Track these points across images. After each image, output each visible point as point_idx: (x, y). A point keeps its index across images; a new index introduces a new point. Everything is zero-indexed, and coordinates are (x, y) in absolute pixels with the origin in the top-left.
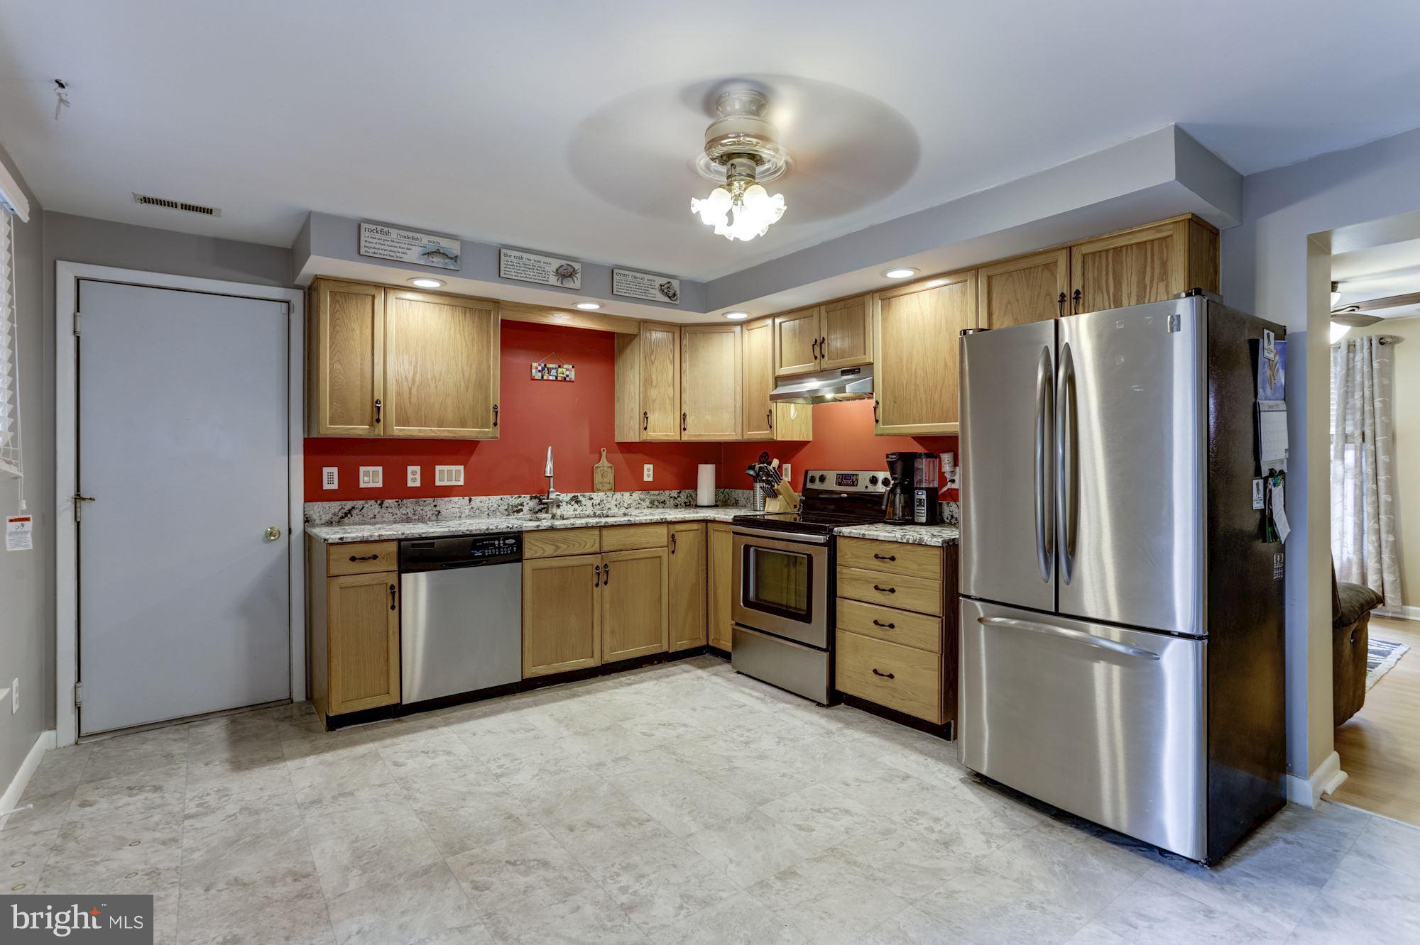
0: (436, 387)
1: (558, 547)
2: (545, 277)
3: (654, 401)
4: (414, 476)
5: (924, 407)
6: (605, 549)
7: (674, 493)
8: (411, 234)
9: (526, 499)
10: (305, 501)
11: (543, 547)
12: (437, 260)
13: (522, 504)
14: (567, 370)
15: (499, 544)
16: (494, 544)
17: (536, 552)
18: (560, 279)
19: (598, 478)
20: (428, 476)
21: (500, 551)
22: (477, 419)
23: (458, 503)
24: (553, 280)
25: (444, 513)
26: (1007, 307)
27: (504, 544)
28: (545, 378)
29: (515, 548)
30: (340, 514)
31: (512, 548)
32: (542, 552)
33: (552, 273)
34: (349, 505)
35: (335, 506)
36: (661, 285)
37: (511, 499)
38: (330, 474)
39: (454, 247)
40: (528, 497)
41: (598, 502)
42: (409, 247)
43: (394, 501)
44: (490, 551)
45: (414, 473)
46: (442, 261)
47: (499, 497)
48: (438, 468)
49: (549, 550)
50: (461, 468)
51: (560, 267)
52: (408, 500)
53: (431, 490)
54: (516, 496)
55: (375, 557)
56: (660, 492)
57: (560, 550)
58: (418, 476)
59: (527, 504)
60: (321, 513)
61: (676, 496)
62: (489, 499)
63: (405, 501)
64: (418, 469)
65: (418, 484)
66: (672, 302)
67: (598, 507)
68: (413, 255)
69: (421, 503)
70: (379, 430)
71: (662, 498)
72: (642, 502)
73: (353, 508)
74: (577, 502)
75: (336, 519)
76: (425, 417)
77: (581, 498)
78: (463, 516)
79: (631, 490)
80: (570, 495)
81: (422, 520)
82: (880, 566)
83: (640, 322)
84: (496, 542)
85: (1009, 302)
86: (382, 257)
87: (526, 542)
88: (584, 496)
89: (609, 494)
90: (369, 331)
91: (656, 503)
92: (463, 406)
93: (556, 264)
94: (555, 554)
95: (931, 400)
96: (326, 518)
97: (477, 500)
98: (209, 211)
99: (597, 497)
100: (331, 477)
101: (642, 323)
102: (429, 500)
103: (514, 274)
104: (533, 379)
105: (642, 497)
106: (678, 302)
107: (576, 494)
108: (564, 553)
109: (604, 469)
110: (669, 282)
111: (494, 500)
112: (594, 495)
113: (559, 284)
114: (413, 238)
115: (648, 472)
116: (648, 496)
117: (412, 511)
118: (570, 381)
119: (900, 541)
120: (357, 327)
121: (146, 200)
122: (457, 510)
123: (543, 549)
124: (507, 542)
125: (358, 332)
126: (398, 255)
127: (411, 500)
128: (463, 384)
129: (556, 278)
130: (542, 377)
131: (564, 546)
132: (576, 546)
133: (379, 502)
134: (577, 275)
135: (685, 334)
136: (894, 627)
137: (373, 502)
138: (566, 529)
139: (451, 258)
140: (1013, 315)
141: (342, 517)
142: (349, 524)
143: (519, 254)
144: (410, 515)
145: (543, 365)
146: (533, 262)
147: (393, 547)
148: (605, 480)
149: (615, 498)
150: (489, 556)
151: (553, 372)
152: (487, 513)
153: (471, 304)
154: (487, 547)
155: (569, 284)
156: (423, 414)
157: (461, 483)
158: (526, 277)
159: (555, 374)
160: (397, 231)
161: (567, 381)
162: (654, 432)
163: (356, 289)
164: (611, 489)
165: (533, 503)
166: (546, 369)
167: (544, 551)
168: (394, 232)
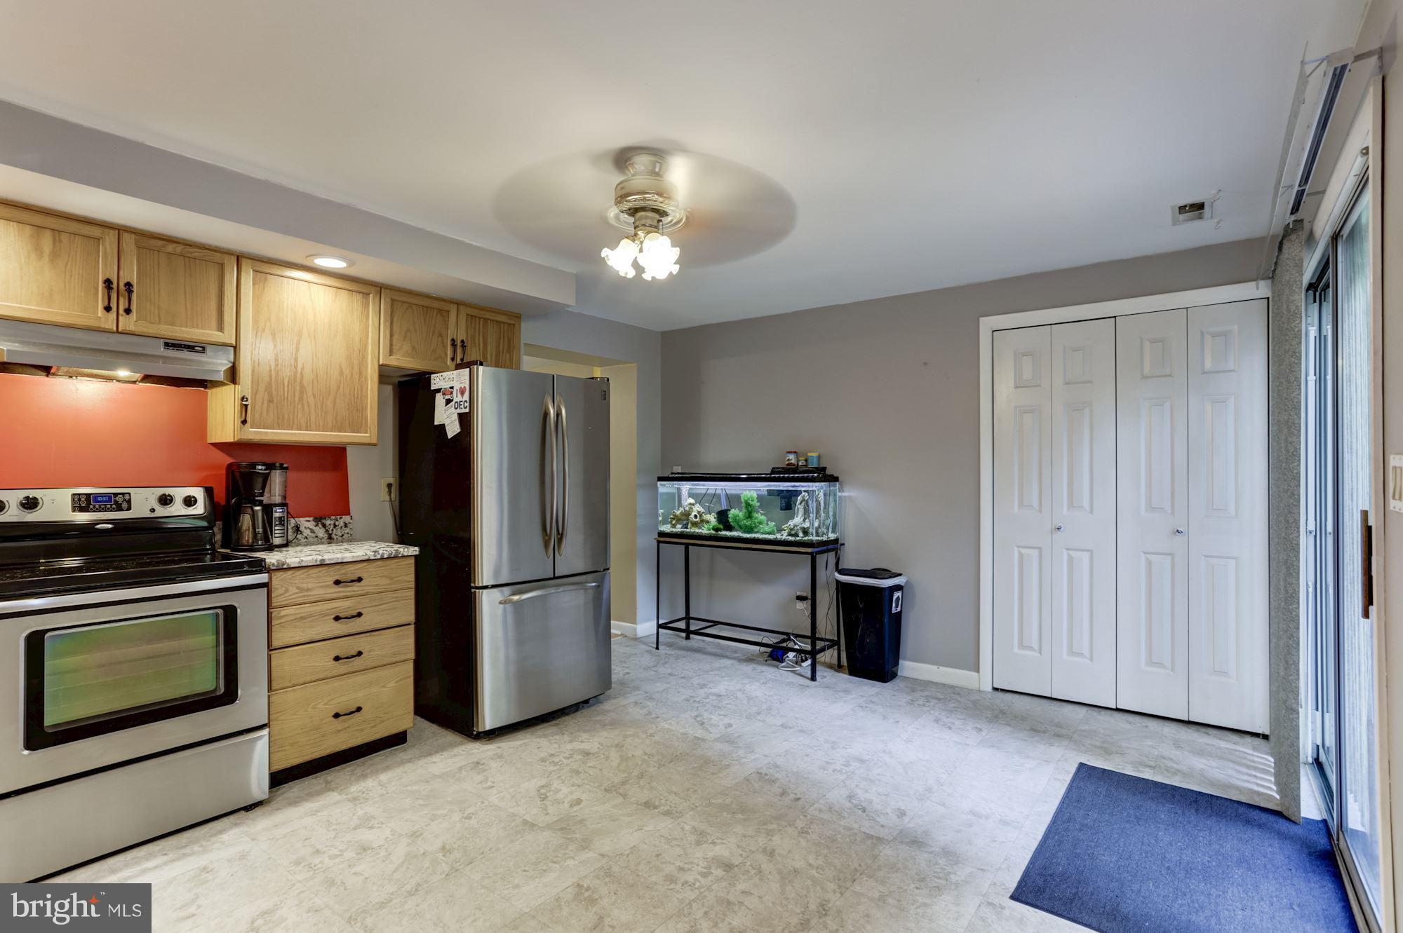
5: (313, 412)
26: (406, 333)
82: (339, 592)
85: (408, 330)
95: (322, 406)
119: (372, 558)
136: (362, 653)
140: (411, 342)
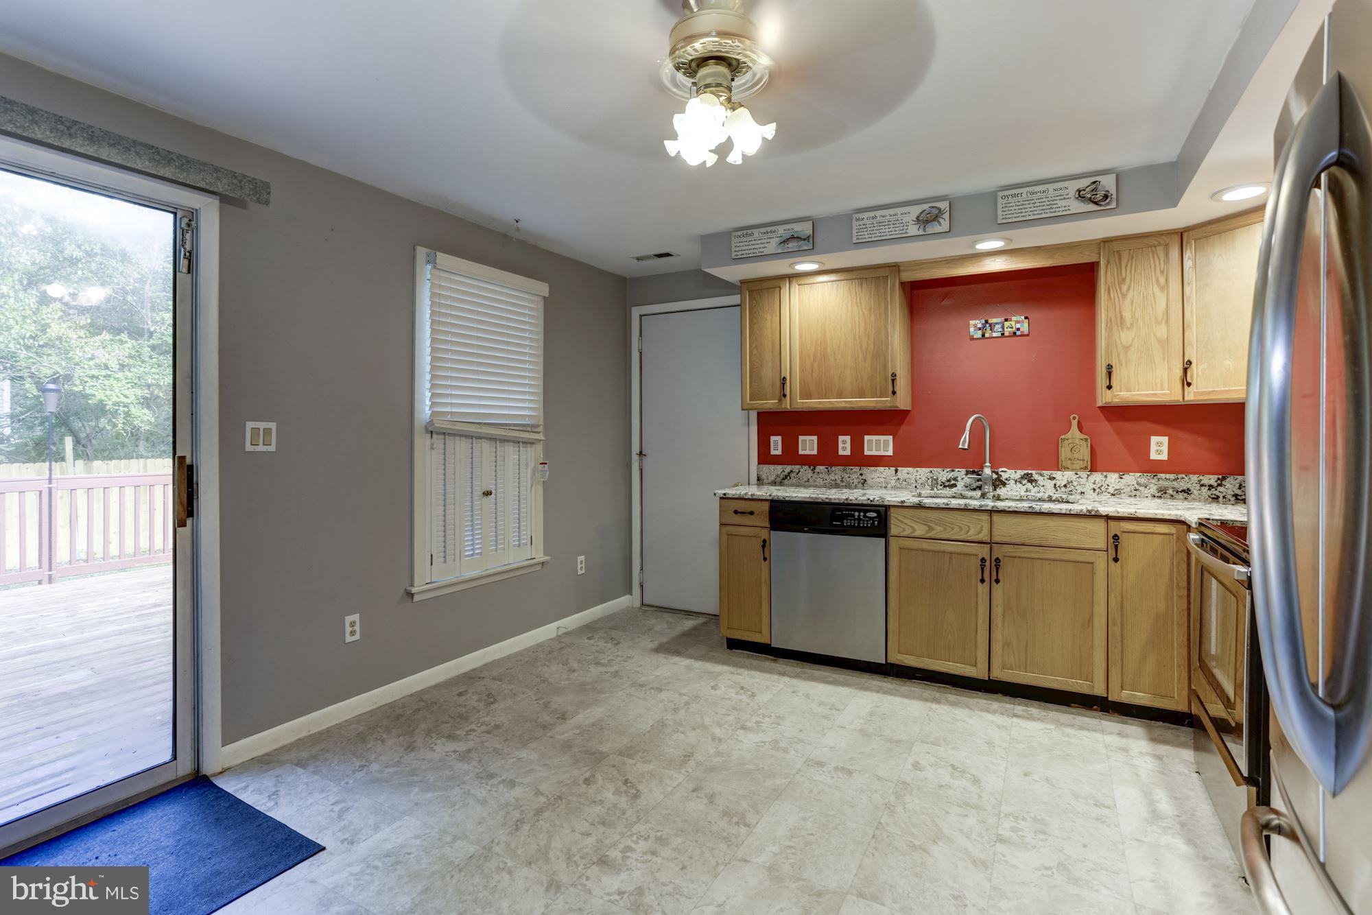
0: (836, 360)
1: (931, 529)
2: (903, 230)
3: (1127, 348)
4: (844, 445)
6: (995, 539)
7: (1211, 479)
8: (769, 229)
9: (960, 473)
10: (759, 463)
11: (913, 525)
12: (792, 246)
13: (955, 479)
14: (1018, 322)
15: (859, 516)
16: (853, 516)
17: (904, 530)
18: (922, 226)
19: (1064, 453)
20: (857, 445)
21: (859, 523)
22: (876, 389)
23: (885, 473)
24: (913, 230)
25: (869, 482)
27: (865, 516)
28: (987, 335)
29: (876, 523)
30: (782, 476)
31: (874, 521)
32: (911, 530)
33: (912, 222)
34: (788, 468)
35: (779, 468)
36: (1079, 191)
37: (942, 473)
38: (776, 442)
39: (805, 229)
40: (963, 471)
41: (1064, 482)
42: (768, 240)
43: (824, 467)
44: (849, 521)
45: (844, 442)
46: (796, 244)
47: (928, 470)
48: (867, 438)
49: (920, 530)
50: (890, 438)
51: (921, 213)
52: (837, 468)
53: (860, 460)
54: (949, 470)
55: (752, 513)
56: (1180, 476)
57: (933, 532)
58: (848, 446)
59: (962, 479)
60: (768, 474)
61: (1215, 484)
62: (917, 471)
63: (833, 468)
64: (848, 438)
65: (848, 452)
66: (1102, 208)
67: (1063, 489)
68: (772, 247)
69: (848, 471)
70: (786, 403)
71: (1183, 485)
72: (1142, 489)
73: (792, 471)
74: (1031, 481)
75: (779, 480)
76: (826, 390)
77: (1036, 477)
78: (889, 486)
79: (1123, 471)
80: (1020, 473)
81: (849, 486)
83: (1099, 244)
84: (857, 514)
86: (748, 256)
87: (892, 518)
88: (1041, 475)
89: (1084, 474)
90: (778, 318)
91: (1170, 491)
92: (861, 377)
93: (915, 211)
94: (928, 535)
96: (772, 478)
97: (903, 471)
98: (668, 255)
99: (1062, 477)
100: (776, 445)
101: (1102, 243)
102: (856, 469)
103: (867, 236)
104: (972, 339)
105: (1143, 481)
106: (1113, 205)
107: (1030, 472)
108: (938, 536)
109: (1075, 442)
110: (1094, 182)
111: (923, 473)
112: (1057, 474)
113: (921, 232)
114: (771, 232)
115: (1159, 447)
116: (1153, 481)
117: (840, 477)
118: (1022, 335)
120: (769, 318)
121: (638, 259)
122: (883, 480)
123: (912, 528)
124: (868, 515)
125: (769, 321)
126: (760, 250)
127: (839, 467)
128: (861, 355)
129: (917, 226)
130: (983, 335)
131: (939, 528)
132: (955, 530)
133: (812, 467)
134: (944, 216)
135: (1188, 242)
137: (807, 467)
138: (938, 508)
139: (804, 240)
141: (783, 479)
142: (789, 486)
143: (871, 214)
144: (838, 481)
145: (983, 321)
146: (888, 217)
147: (766, 506)
148: (1076, 456)
149: (1092, 479)
150: (847, 526)
151: (998, 327)
152: (914, 485)
153: (867, 274)
154: (846, 517)
155: (934, 228)
156: (823, 386)
157: (890, 453)
158: (880, 236)
159: (1001, 330)
160: (758, 230)
161: (1019, 336)
162: (1129, 390)
163: (766, 285)
164: (1086, 468)
165: (968, 479)
166: (988, 325)
167: (914, 530)
168: (756, 232)
